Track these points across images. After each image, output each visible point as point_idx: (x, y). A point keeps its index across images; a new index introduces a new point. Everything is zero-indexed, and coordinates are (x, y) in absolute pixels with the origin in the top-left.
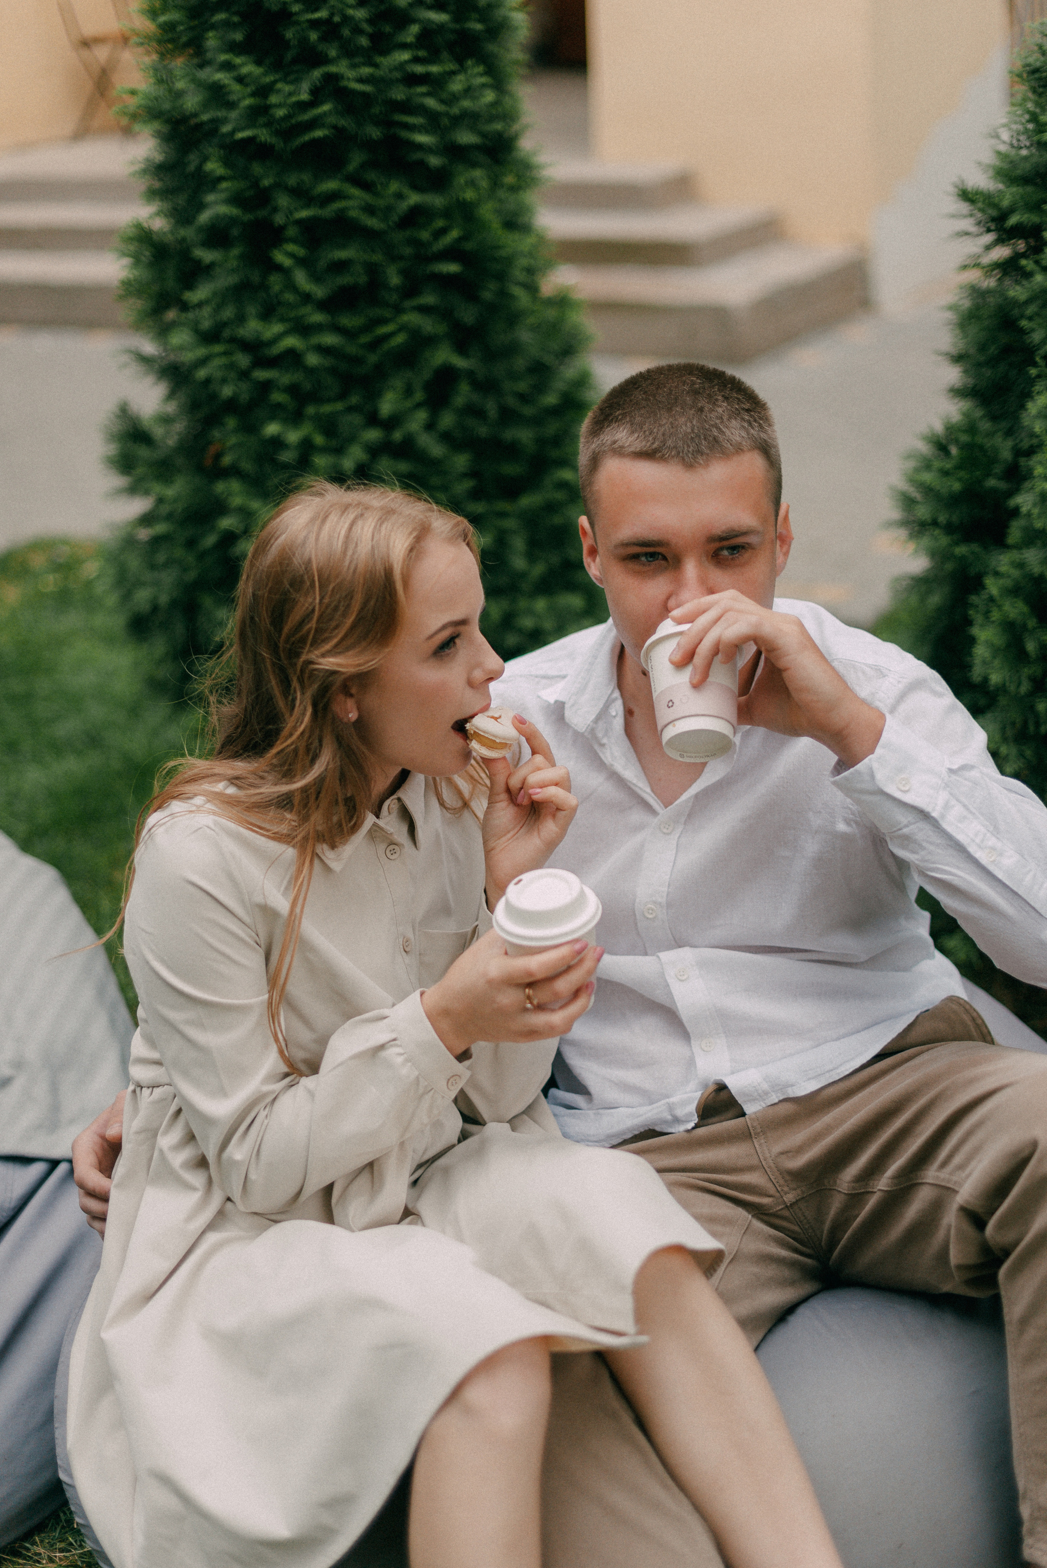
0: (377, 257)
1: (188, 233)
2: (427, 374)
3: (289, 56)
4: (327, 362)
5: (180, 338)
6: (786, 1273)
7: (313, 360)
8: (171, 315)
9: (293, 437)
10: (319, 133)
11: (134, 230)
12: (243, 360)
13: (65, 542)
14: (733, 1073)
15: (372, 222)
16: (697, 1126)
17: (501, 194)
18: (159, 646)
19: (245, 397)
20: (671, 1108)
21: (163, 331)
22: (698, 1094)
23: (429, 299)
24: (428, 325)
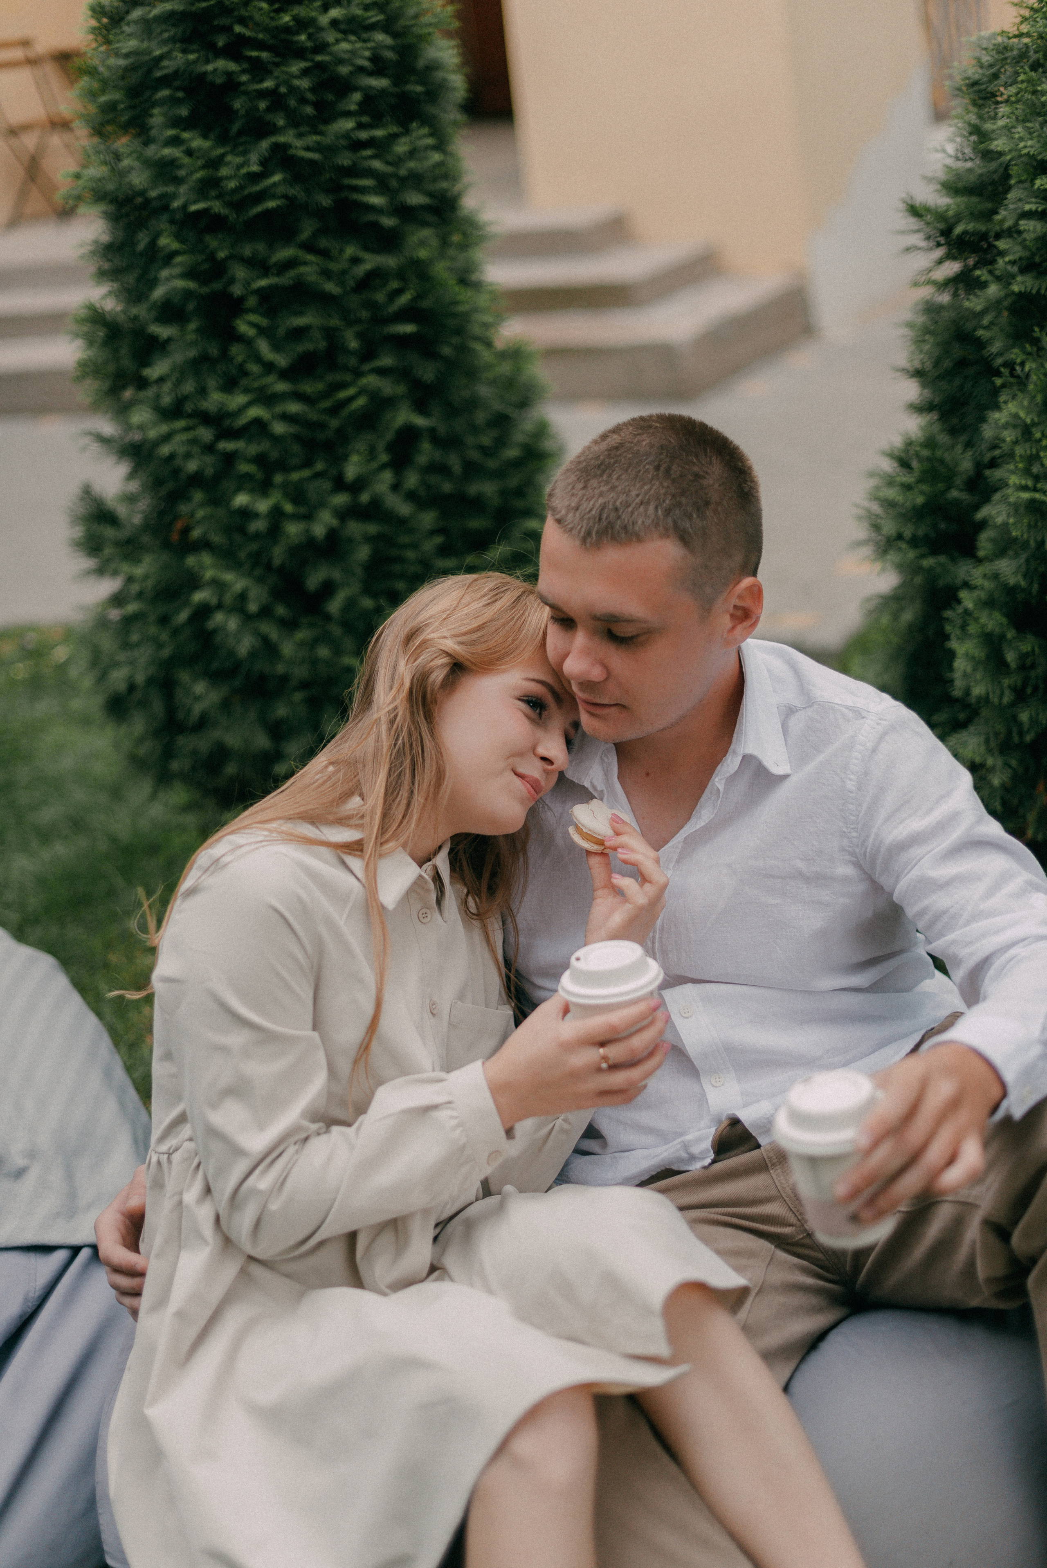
0: (335, 322)
1: (140, 311)
2: (390, 436)
3: (235, 128)
4: (292, 429)
5: (141, 416)
6: (814, 1300)
7: (279, 428)
8: (128, 394)
9: (263, 506)
10: (271, 204)
11: (86, 311)
12: (205, 434)
13: (32, 628)
14: (744, 1106)
15: (331, 287)
16: (714, 1162)
17: (452, 252)
18: (138, 724)
19: (209, 471)
20: (686, 1146)
21: (122, 411)
22: (713, 1130)
23: (386, 361)
24: (387, 387)
